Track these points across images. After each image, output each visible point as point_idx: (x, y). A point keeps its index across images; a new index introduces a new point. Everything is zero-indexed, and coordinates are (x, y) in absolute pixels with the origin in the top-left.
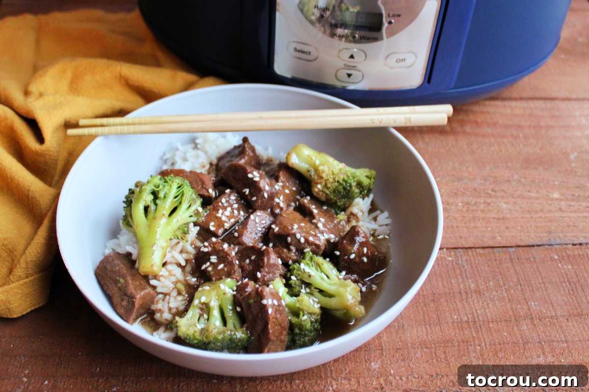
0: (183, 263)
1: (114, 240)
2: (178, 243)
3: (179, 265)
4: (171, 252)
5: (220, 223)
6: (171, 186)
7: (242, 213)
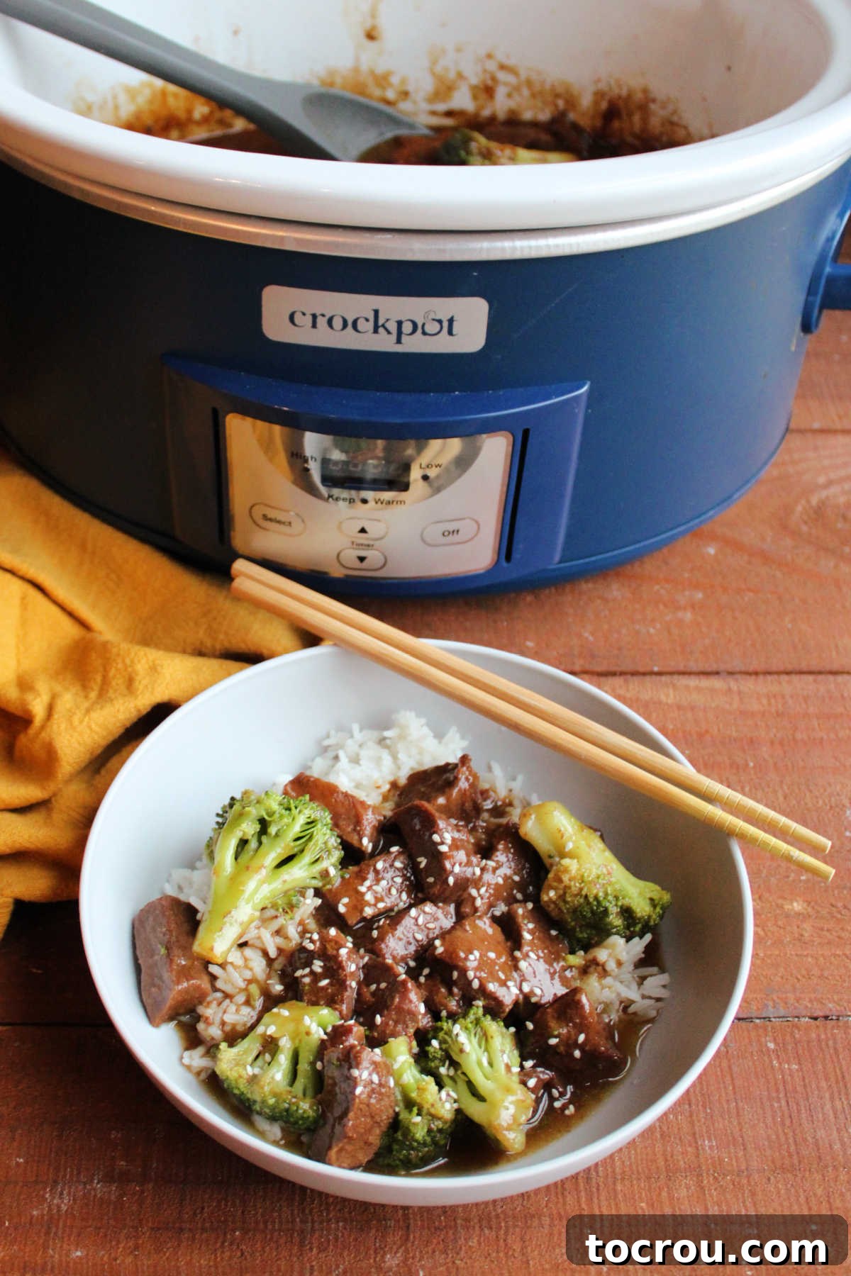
0: (273, 953)
1: (186, 870)
2: (276, 917)
3: (265, 954)
4: (259, 928)
5: (359, 902)
6: (293, 819)
7: (404, 896)
